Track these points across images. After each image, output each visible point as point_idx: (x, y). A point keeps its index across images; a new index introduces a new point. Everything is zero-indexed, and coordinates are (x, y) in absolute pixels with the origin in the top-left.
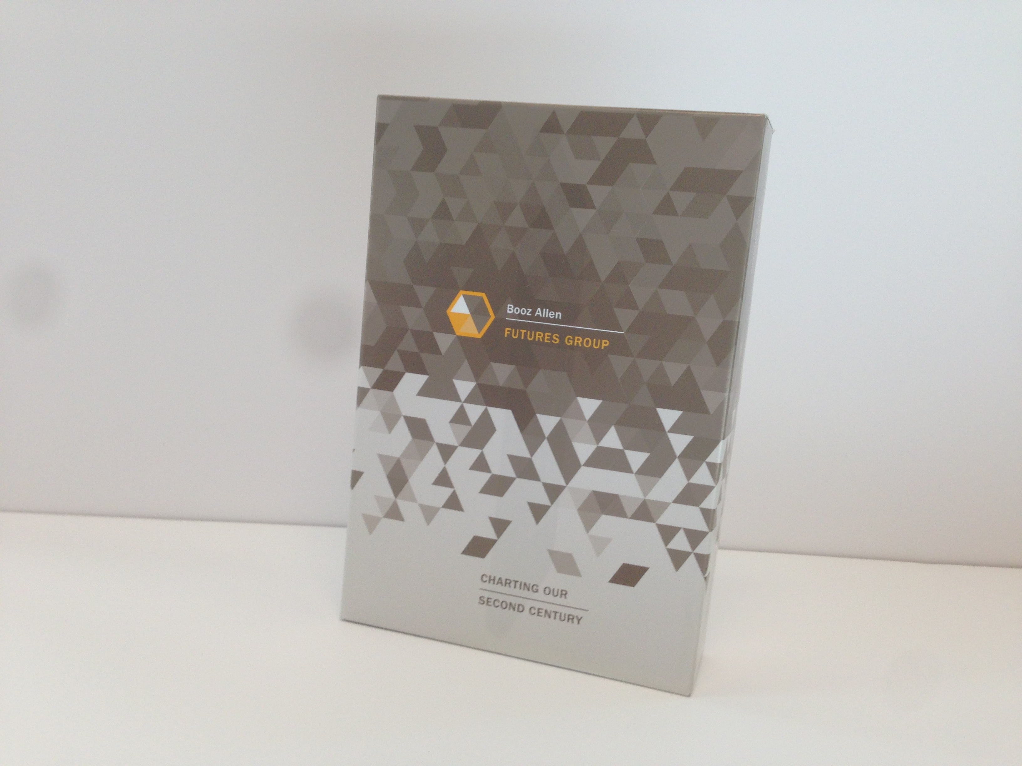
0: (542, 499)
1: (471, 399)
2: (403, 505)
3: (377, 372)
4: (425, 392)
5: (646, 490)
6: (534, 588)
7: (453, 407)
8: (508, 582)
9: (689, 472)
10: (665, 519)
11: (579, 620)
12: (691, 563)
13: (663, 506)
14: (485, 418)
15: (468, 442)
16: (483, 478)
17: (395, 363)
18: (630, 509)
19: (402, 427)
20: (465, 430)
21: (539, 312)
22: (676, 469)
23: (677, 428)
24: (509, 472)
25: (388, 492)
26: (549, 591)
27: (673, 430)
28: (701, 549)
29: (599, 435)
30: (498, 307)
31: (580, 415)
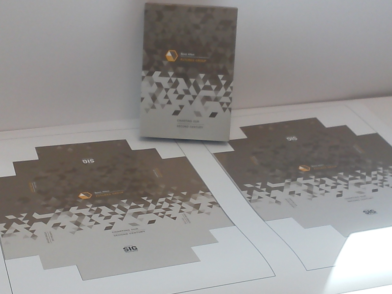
0: (192, 99)
1: (173, 76)
2: (156, 105)
3: (147, 72)
4: (160, 76)
5: (216, 94)
6: (191, 121)
7: (168, 79)
8: (184, 121)
9: (226, 89)
10: (221, 101)
11: (202, 127)
12: (228, 110)
13: (220, 98)
14: (177, 81)
15: (173, 87)
16: (177, 95)
17: (152, 69)
18: (213, 99)
19: (155, 85)
20: (171, 84)
21: (189, 54)
22: (223, 89)
23: (223, 79)
24: (183, 93)
25: (152, 102)
26: (194, 121)
27: (222, 80)
28: (230, 106)
29: (205, 82)
30: (179, 54)
31: (200, 78)
